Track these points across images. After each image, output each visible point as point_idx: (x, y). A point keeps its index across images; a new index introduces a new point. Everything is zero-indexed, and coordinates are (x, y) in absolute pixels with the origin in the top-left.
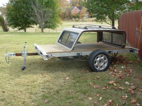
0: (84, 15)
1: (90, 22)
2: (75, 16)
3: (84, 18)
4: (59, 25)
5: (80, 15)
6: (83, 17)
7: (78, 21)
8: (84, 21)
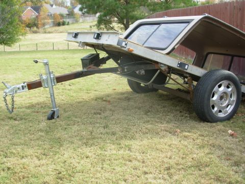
0: (46, 21)
1: (59, 33)
2: (29, 24)
3: (46, 27)
4: (21, 37)
5: (39, 22)
6: (44, 25)
7: (35, 32)
8: (47, 31)
